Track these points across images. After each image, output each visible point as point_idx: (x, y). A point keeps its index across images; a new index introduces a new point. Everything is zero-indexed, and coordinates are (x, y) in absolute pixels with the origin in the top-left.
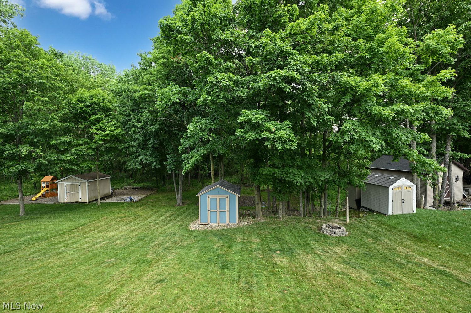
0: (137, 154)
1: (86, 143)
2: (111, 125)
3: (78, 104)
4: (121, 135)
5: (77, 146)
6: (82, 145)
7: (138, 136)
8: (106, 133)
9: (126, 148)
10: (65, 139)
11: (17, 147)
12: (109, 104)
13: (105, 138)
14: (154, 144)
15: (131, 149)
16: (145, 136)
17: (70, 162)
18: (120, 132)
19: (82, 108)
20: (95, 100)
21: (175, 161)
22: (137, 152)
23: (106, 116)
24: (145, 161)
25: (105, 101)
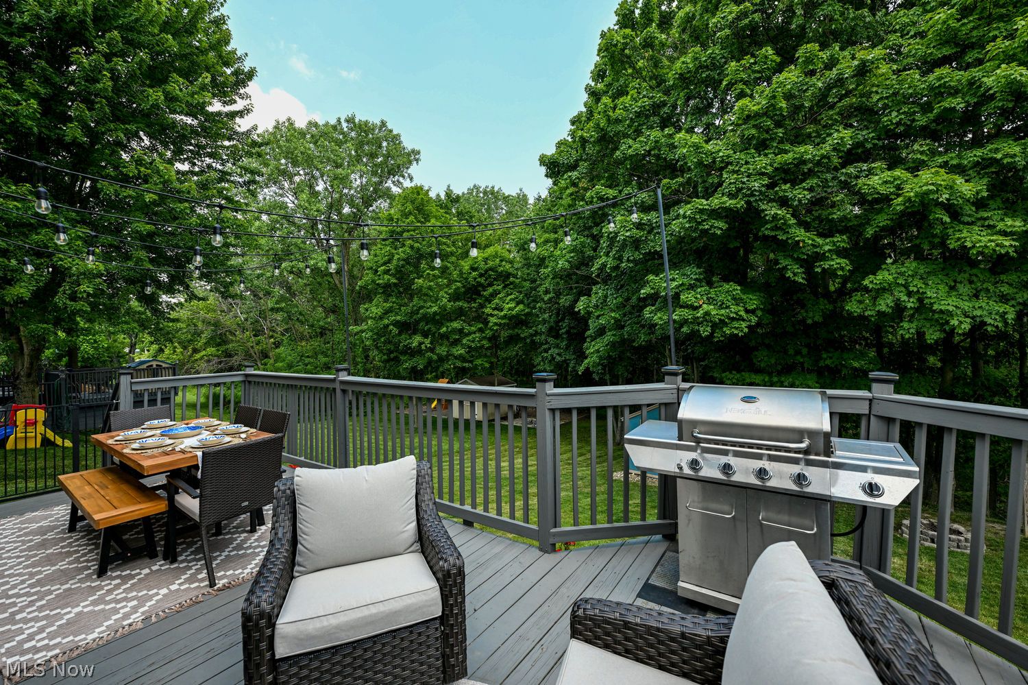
0: (545, 346)
1: (481, 330)
2: (510, 300)
3: (470, 273)
4: (525, 315)
5: (469, 334)
6: (475, 333)
7: (546, 316)
8: (502, 314)
9: (532, 335)
10: (456, 325)
11: (411, 338)
12: (508, 266)
13: (503, 322)
14: (571, 328)
15: (537, 339)
16: (558, 314)
17: (461, 358)
18: (524, 310)
19: (475, 279)
20: (491, 263)
22: (547, 343)
23: (504, 287)
24: (558, 358)
25: (504, 263)
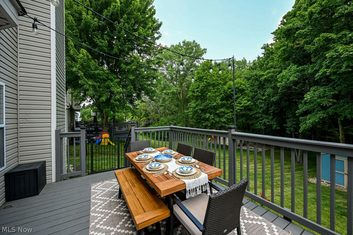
0: (262, 118)
1: (231, 112)
2: (245, 100)
3: (228, 90)
4: (251, 106)
5: (227, 113)
6: (229, 113)
7: (263, 105)
8: (242, 105)
9: (255, 114)
10: (222, 110)
11: (205, 115)
12: (243, 87)
13: (242, 108)
14: (274, 110)
15: (257, 115)
16: (268, 105)
17: (224, 122)
18: (250, 104)
19: (230, 92)
20: (236, 86)
21: (294, 124)
22: (262, 117)
23: (242, 95)
24: (268, 123)
25: (242, 85)
